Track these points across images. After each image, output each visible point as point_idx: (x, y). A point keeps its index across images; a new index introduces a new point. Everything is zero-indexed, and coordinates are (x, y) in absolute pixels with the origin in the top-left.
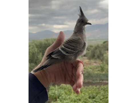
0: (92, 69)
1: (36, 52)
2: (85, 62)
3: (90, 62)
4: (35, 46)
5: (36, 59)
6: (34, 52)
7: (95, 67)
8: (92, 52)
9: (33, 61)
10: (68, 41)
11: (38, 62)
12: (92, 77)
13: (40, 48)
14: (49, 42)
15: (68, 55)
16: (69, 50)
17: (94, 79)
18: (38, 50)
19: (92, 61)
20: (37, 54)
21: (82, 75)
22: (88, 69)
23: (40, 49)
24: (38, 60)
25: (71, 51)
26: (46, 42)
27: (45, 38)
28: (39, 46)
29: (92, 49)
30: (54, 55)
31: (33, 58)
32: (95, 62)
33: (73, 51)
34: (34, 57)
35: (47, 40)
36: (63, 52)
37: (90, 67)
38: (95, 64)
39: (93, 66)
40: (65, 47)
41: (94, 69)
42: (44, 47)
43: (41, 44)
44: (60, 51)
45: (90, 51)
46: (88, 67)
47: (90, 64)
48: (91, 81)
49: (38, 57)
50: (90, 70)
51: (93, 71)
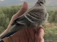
0: (52, 31)
1: (4, 18)
2: (47, 25)
3: (51, 25)
4: (2, 12)
5: (4, 23)
6: (2, 17)
7: (56, 29)
8: (52, 16)
9: (2, 25)
10: (34, 10)
11: (6, 26)
12: (52, 37)
13: (7, 13)
14: (14, 8)
15: (33, 22)
16: (34, 18)
17: (54, 39)
18: (5, 15)
19: (53, 24)
20: (5, 19)
21: (43, 39)
22: (49, 31)
23: (7, 15)
24: (6, 24)
25: (36, 19)
26: (13, 9)
27: (12, 5)
28: (6, 12)
29: (53, 14)
30: (20, 22)
31: (1, 22)
32: (55, 25)
33: (37, 19)
34: (3, 21)
35: (13, 7)
36: (28, 19)
37: (51, 29)
38: (55, 27)
39: (54, 28)
40: (30, 15)
41: (54, 31)
42: (11, 13)
43: (8, 10)
44: (26, 18)
45: (51, 16)
46: (50, 29)
47: (51, 27)
48: (52, 41)
49: (6, 21)
50: (51, 32)
51: (53, 32)
